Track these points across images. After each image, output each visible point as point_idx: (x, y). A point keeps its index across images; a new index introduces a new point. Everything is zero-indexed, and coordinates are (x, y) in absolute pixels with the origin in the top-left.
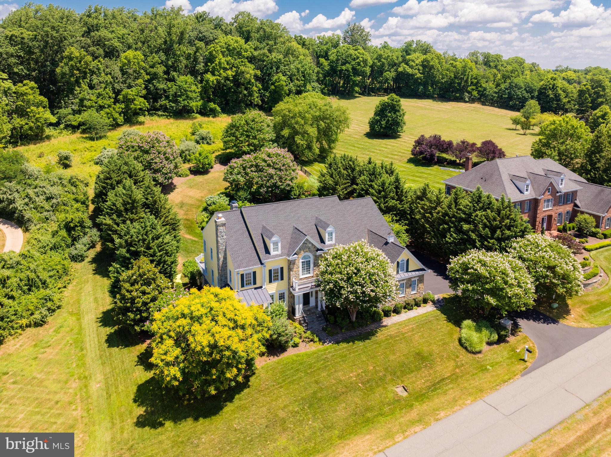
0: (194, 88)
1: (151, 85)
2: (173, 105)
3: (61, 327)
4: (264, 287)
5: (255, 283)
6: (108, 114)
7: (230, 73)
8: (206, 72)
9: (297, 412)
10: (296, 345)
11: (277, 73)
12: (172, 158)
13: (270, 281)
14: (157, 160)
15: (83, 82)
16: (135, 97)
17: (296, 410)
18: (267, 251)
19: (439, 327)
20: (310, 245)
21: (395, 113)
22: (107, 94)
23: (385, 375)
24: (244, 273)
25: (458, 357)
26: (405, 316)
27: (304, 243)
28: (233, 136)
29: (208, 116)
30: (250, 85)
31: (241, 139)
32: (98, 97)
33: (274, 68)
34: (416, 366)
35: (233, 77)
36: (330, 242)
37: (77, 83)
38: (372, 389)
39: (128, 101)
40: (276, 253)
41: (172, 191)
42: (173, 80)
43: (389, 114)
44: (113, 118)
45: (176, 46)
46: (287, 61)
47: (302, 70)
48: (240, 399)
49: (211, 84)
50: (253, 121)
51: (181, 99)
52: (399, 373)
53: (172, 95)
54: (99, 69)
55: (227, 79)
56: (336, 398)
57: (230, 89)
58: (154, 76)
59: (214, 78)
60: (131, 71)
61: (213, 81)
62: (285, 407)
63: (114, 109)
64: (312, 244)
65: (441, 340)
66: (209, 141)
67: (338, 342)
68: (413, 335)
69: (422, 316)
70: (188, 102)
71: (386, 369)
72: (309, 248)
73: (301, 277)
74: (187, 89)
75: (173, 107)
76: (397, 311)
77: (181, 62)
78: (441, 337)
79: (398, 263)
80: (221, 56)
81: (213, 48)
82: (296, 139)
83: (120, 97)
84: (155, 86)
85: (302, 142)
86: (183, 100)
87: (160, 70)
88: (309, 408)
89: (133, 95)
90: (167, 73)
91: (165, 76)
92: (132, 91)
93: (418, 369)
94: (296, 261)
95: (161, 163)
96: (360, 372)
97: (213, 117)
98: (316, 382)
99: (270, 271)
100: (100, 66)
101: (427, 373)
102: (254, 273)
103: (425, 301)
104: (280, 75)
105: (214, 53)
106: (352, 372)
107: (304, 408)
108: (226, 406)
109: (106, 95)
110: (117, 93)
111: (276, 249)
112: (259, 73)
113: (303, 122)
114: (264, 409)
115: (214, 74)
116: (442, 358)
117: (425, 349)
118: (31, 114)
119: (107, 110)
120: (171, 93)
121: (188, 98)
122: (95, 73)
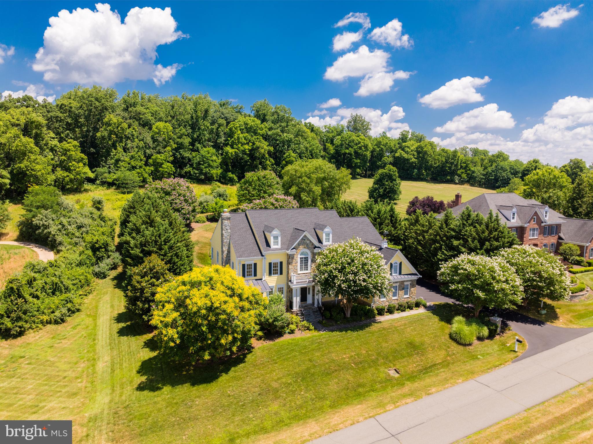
0: (214, 158)
1: (177, 154)
2: (196, 172)
3: (78, 325)
4: (263, 279)
5: (255, 275)
6: (139, 173)
7: (246, 147)
8: (226, 145)
9: (290, 384)
10: (292, 332)
11: (288, 150)
12: (190, 201)
13: (270, 274)
14: (178, 201)
15: (119, 145)
16: (164, 161)
17: (289, 382)
18: (268, 245)
19: (431, 324)
20: (308, 242)
21: (392, 182)
22: (139, 156)
23: (377, 359)
24: (246, 263)
26: (397, 315)
27: (302, 239)
28: (247, 190)
29: (227, 184)
30: (264, 159)
31: (253, 193)
32: (131, 159)
33: (286, 147)
34: (408, 353)
35: (250, 151)
36: (328, 243)
37: (114, 146)
38: (364, 369)
39: (157, 164)
40: (276, 247)
42: (197, 150)
43: (387, 183)
44: (143, 177)
45: (201, 121)
46: (297, 141)
47: (310, 149)
48: (235, 371)
49: (230, 155)
50: (264, 177)
51: (203, 167)
53: (196, 163)
54: (133, 135)
55: (244, 152)
56: (328, 373)
57: (246, 162)
58: (180, 146)
59: (233, 150)
60: (160, 139)
62: (279, 379)
63: (144, 170)
64: (310, 241)
65: (433, 333)
66: (225, 197)
67: (332, 331)
68: (406, 328)
69: (415, 315)
70: (209, 170)
71: (379, 354)
72: (307, 245)
73: (299, 272)
75: (196, 174)
76: (390, 311)
78: (432, 331)
79: (391, 264)
80: (239, 132)
81: (232, 125)
82: (302, 196)
83: (150, 161)
84: (181, 154)
85: (307, 199)
86: (205, 168)
87: (187, 141)
88: (302, 381)
89: (162, 160)
90: (192, 144)
91: (191, 147)
92: (161, 156)
93: (410, 355)
94: (295, 256)
95: (181, 204)
96: (353, 354)
97: (231, 185)
98: (310, 360)
99: (270, 264)
100: (134, 133)
101: (418, 359)
102: (255, 265)
103: (418, 305)
104: (291, 152)
105: (234, 129)
106: (345, 354)
107: (296, 380)
108: (222, 375)
109: (138, 158)
110: (148, 157)
111: (276, 243)
112: (272, 149)
113: (309, 181)
114: (258, 380)
115: (232, 148)
116: (433, 348)
117: (417, 340)
118: (72, 168)
119: (138, 170)
120: (195, 161)
121: (210, 166)
122: (129, 138)
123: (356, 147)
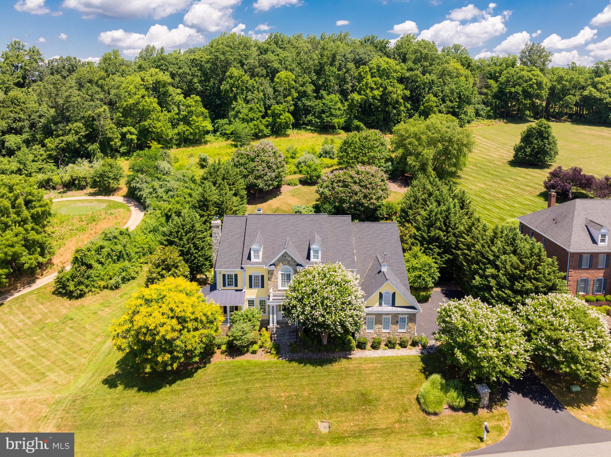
0: (339, 105)
1: (299, 102)
2: (318, 121)
3: (126, 294)
4: (244, 291)
5: (236, 285)
6: (255, 125)
7: (376, 92)
8: (352, 91)
9: (215, 413)
10: (254, 352)
11: (429, 93)
13: (251, 286)
14: (260, 168)
15: (240, 97)
16: (282, 112)
17: (215, 410)
18: (249, 258)
19: (406, 374)
20: (290, 259)
21: (542, 141)
23: (316, 406)
24: (226, 273)
25: (406, 411)
27: (283, 255)
30: (398, 105)
32: (250, 111)
33: (427, 89)
34: (353, 407)
35: (381, 96)
36: (316, 260)
37: (235, 99)
38: (295, 414)
39: (275, 116)
40: (257, 260)
41: (275, 197)
42: (321, 98)
43: (536, 141)
44: (259, 129)
45: (327, 67)
46: (440, 82)
47: (458, 91)
48: (179, 385)
49: (355, 102)
51: (325, 116)
52: (331, 407)
53: (318, 112)
54: (253, 87)
55: (374, 98)
56: (254, 411)
57: (377, 108)
58: (303, 95)
59: (361, 97)
60: (281, 89)
61: (358, 100)
62: (208, 404)
63: (261, 122)
64: (292, 258)
65: (398, 388)
67: (290, 361)
68: (371, 374)
69: (397, 358)
70: (331, 119)
71: (320, 399)
72: (289, 262)
73: (280, 288)
74: (331, 106)
75: (318, 123)
76: (375, 346)
77: (330, 81)
78: (400, 385)
79: (381, 295)
80: (369, 77)
81: (361, 69)
83: (269, 112)
84: (303, 103)
86: (327, 117)
87: (310, 88)
88: (227, 411)
89: (279, 111)
90: (316, 91)
91: (315, 94)
92: (280, 107)
93: (354, 410)
94: (274, 272)
95: (263, 170)
96: (293, 394)
98: (247, 391)
99: (250, 277)
100: (255, 84)
101: (361, 417)
102: (236, 276)
104: (431, 95)
105: (362, 73)
106: (285, 392)
107: (222, 410)
108: (165, 387)
109: (256, 109)
110: (267, 108)
111: (257, 257)
112: (408, 93)
114: (191, 400)
115: (359, 93)
116: (387, 407)
117: (374, 394)
118: (192, 123)
119: (255, 122)
120: (318, 109)
121: (332, 115)
122: (250, 90)
123: (525, 85)
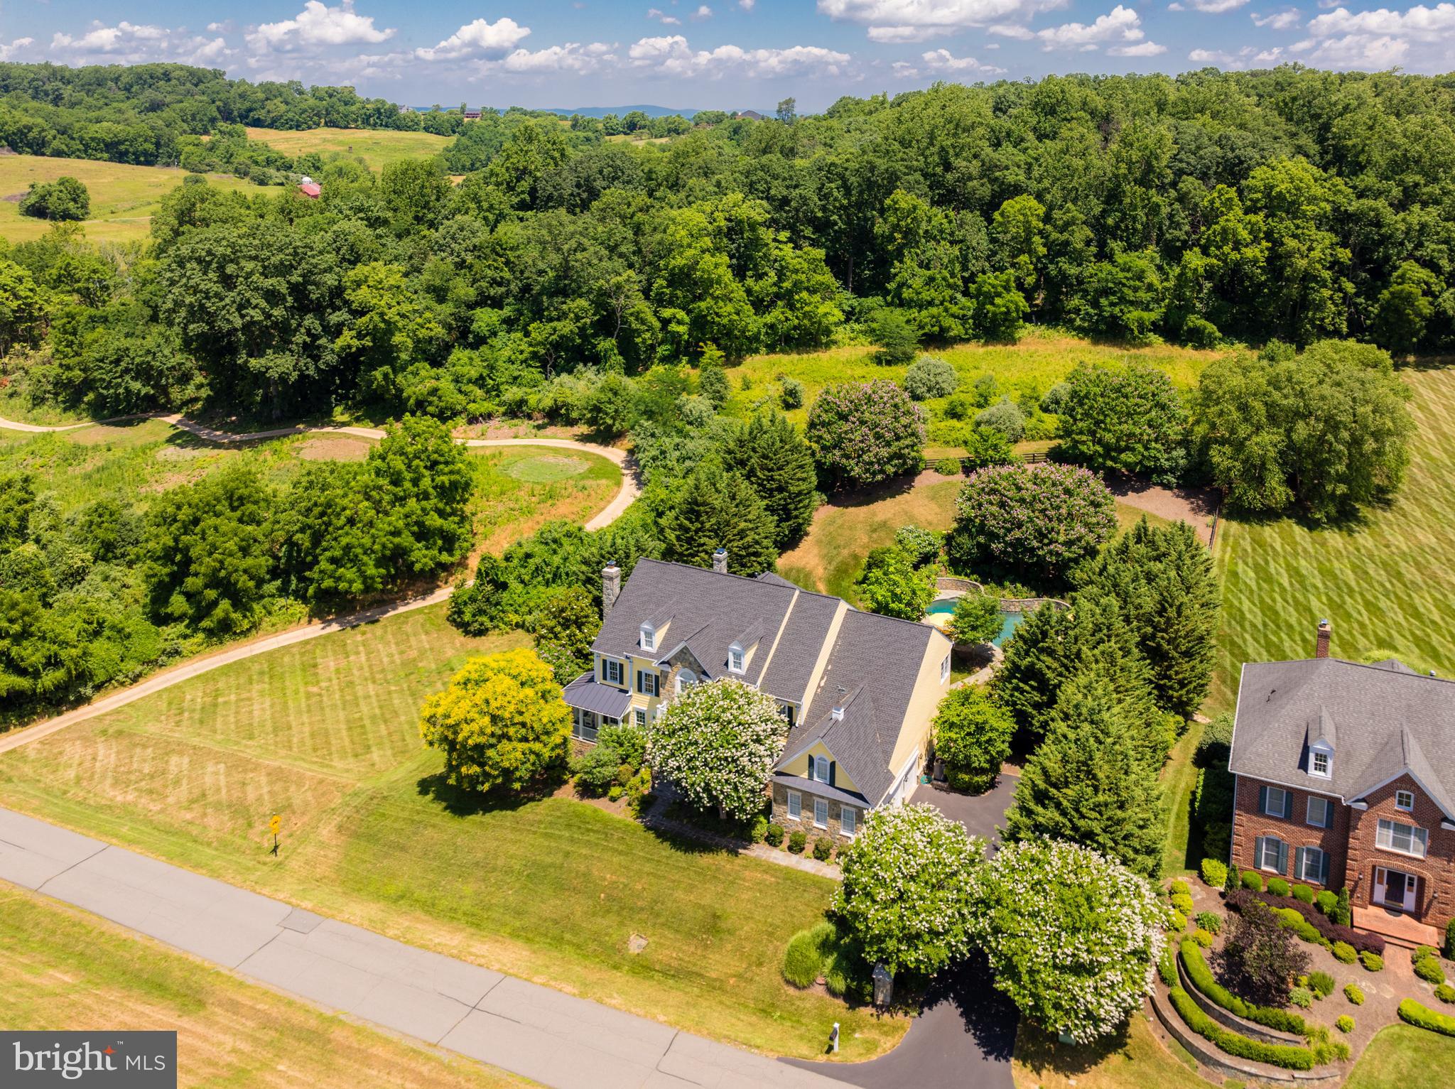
2: (1092, 311)
4: (630, 694)
5: (621, 683)
6: (933, 317)
8: (1191, 246)
10: (614, 799)
11: (1407, 259)
13: (640, 689)
15: (910, 253)
16: (1001, 290)
19: (801, 908)
23: (642, 909)
24: (609, 660)
25: (760, 964)
26: (795, 859)
27: (682, 651)
32: (927, 284)
34: (691, 929)
35: (1267, 260)
36: (737, 670)
38: (609, 911)
39: (984, 297)
40: (648, 649)
42: (1110, 256)
48: (493, 817)
49: (1190, 274)
51: (1108, 302)
52: (662, 920)
53: (1095, 291)
59: (1205, 261)
61: (1196, 269)
62: (512, 856)
67: (649, 828)
68: (749, 889)
70: (1121, 311)
71: (653, 903)
72: (691, 663)
74: (1124, 281)
76: (796, 847)
77: (1134, 219)
78: (777, 922)
79: (811, 759)
80: (1234, 212)
81: (1215, 195)
83: (972, 287)
84: (1061, 269)
86: (1112, 305)
87: (1080, 236)
88: (527, 875)
89: (995, 286)
90: (1100, 241)
91: (1094, 249)
92: (996, 278)
93: (689, 935)
94: (671, 675)
96: (622, 880)
98: (566, 854)
99: (640, 673)
100: (946, 228)
102: (621, 666)
104: (1411, 265)
105: (1218, 204)
106: (613, 873)
107: (523, 871)
108: (477, 813)
109: (940, 281)
110: (969, 278)
111: (649, 643)
112: (1346, 255)
114: (496, 843)
115: (1205, 252)
116: (736, 949)
117: (732, 919)
119: (934, 310)
120: (1095, 285)
121: (1123, 300)
